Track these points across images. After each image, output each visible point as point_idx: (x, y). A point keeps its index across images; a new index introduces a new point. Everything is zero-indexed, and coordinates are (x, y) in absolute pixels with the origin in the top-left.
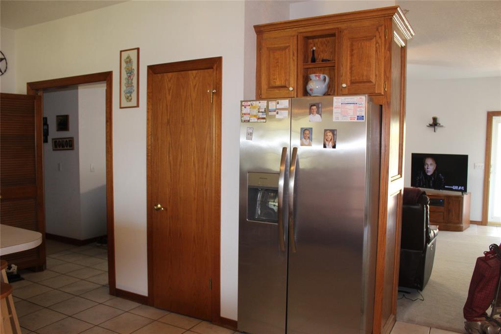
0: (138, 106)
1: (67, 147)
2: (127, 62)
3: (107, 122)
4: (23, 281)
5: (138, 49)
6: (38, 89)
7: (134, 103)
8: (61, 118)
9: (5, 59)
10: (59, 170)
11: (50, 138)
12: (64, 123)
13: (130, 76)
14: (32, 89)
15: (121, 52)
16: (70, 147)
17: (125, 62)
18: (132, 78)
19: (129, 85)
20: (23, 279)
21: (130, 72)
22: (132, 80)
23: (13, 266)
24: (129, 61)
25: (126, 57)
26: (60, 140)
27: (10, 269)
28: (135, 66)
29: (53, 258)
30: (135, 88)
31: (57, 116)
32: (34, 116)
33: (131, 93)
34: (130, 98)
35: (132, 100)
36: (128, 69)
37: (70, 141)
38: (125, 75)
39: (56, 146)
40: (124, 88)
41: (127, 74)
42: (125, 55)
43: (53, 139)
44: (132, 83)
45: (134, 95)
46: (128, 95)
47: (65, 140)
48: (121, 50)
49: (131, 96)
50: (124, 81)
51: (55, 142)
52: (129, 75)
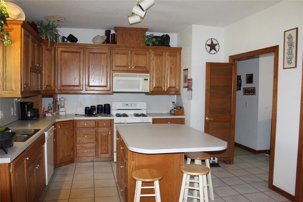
0: (296, 67)
1: (251, 93)
2: (289, 38)
3: (274, 78)
4: (220, 168)
5: (297, 29)
6: (235, 59)
7: (293, 65)
8: (249, 76)
9: (218, 44)
10: (246, 106)
11: (242, 88)
12: (250, 79)
13: (291, 48)
14: (232, 60)
15: (285, 32)
16: (253, 93)
17: (288, 38)
18: (292, 48)
19: (290, 53)
20: (220, 167)
21: (291, 45)
22: (292, 50)
23: (216, 158)
24: (290, 37)
25: (288, 35)
26: (248, 89)
27: (214, 160)
28: (294, 40)
29: (238, 158)
30: (294, 55)
31: (247, 75)
32: (232, 75)
33: (291, 58)
34: (290, 62)
35: (292, 63)
36: (289, 43)
37: (253, 89)
38: (287, 47)
39: (245, 92)
40: (286, 55)
41: (289, 46)
42: (287, 34)
43: (244, 88)
44: (292, 52)
45: (293, 60)
46: (289, 60)
47: (251, 89)
48: (285, 31)
49: (291, 60)
50: (286, 51)
51: (245, 90)
52: (290, 46)
